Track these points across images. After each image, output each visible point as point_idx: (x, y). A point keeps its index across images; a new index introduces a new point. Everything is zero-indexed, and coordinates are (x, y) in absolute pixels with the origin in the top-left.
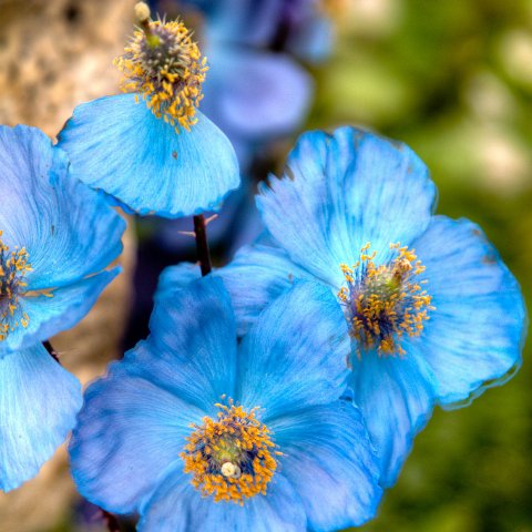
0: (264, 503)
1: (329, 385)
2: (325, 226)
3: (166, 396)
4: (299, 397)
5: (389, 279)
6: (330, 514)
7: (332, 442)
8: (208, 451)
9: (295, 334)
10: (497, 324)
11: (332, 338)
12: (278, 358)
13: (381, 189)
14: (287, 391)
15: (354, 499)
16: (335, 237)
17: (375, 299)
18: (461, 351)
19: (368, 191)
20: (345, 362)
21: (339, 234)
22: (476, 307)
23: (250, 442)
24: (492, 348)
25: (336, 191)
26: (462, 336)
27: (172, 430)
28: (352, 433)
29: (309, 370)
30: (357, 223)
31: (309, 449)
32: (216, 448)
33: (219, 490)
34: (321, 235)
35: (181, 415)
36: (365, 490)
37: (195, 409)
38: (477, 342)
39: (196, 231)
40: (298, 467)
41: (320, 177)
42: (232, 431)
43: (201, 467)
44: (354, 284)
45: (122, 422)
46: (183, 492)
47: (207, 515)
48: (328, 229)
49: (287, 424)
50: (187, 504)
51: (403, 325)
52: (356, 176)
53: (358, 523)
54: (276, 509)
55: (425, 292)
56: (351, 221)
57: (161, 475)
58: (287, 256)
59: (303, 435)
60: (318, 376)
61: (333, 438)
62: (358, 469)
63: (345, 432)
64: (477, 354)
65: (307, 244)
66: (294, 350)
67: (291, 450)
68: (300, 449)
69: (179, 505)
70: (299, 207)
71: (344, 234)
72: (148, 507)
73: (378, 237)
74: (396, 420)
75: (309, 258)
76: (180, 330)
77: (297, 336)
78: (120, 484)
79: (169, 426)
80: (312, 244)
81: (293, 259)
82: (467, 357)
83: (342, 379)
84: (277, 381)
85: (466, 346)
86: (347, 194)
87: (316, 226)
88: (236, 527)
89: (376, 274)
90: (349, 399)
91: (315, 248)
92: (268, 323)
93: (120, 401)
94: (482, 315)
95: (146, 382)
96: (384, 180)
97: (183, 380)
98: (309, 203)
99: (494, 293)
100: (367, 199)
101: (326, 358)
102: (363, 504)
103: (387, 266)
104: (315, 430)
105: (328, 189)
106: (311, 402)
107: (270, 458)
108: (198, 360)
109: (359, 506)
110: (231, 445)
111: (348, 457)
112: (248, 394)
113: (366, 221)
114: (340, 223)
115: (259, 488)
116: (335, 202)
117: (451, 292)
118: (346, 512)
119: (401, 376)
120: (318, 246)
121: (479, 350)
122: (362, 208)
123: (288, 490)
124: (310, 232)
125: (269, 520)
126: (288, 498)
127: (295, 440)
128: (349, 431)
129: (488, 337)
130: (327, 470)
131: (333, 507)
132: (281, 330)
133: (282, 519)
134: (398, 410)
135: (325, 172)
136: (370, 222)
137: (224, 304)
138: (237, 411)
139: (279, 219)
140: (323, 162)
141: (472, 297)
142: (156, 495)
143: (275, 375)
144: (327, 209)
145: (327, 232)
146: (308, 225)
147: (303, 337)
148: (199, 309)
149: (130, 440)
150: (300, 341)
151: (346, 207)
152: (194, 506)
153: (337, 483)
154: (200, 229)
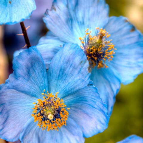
0: (66, 130)
1: (83, 80)
2: (70, 26)
3: (23, 95)
4: (72, 87)
5: (98, 40)
6: (91, 130)
7: (87, 103)
8: (42, 112)
9: (67, 63)
10: (139, 54)
11: (81, 62)
12: (62, 74)
13: (89, 10)
14: (67, 85)
15: (99, 122)
16: (75, 30)
17: (94, 48)
18: (128, 65)
19: (84, 12)
20: (88, 70)
21: (76, 28)
22: (130, 48)
23: (57, 106)
24: (139, 62)
25: (72, 13)
26: (127, 60)
27: (27, 107)
28: (94, 98)
29: (74, 76)
30: (82, 24)
31: (79, 107)
32: (45, 110)
33: (48, 126)
34: (69, 30)
35: (29, 101)
36: (102, 118)
37: (34, 98)
38: (133, 61)
39: (23, 33)
40: (76, 115)
41: (66, 8)
42: (50, 103)
43: (40, 118)
44: (85, 44)
45: (8, 107)
46: (35, 130)
47: (45, 138)
48: (72, 27)
49: (70, 98)
50: (37, 134)
51: (106, 56)
52: (79, 7)
53: (102, 131)
54: (71, 132)
55: (112, 43)
56: (80, 23)
57: (25, 125)
58: (59, 39)
59: (76, 102)
60: (78, 78)
61: (87, 101)
62: (99, 111)
63: (92, 98)
64: (134, 66)
65: (65, 33)
66: (67, 70)
67: (73, 108)
68: (76, 107)
69: (34, 135)
70: (60, 20)
71: (78, 28)
72: (23, 138)
73: (90, 28)
74: (108, 93)
75: (66, 38)
76: (24, 68)
77: (68, 63)
78: (11, 131)
79: (25, 106)
80: (67, 33)
81: (61, 39)
82: (130, 67)
83: (88, 77)
84: (63, 83)
85: (129, 63)
86: (77, 14)
87: (67, 26)
88: (57, 141)
89: (93, 39)
90: (91, 85)
91: (68, 34)
92: (56, 61)
93: (6, 99)
94: (133, 51)
95: (15, 90)
96: (89, 7)
97: (28, 88)
98: (63, 18)
99: (137, 42)
100: (84, 15)
101: (80, 70)
102: (103, 124)
103: (96, 36)
104: (80, 99)
105: (69, 13)
106: (77, 88)
107: (65, 111)
108: (33, 79)
109: (101, 125)
110: (50, 108)
111: (94, 107)
112: (53, 89)
113: (85, 22)
114: (76, 24)
115: (63, 123)
116: (73, 17)
117: (121, 45)
118: (97, 128)
119: (108, 77)
120: (69, 33)
121: (134, 64)
122: (83, 18)
123: (74, 123)
124: (66, 29)
125: (68, 136)
126: (74, 127)
127: (73, 104)
128: (93, 97)
129: (137, 59)
130: (87, 114)
131: (92, 127)
132: (62, 62)
133: (74, 135)
134: (108, 90)
135: (67, 6)
136: (87, 23)
137: (39, 56)
138: (50, 95)
139: (53, 25)
140: (66, 3)
141: (129, 45)
142: (25, 133)
143: (62, 80)
144: (70, 20)
145: (72, 28)
146: (64, 27)
147: (70, 64)
148: (30, 59)
149: (12, 114)
150: (70, 66)
151: (77, 19)
152: (40, 135)
153: (92, 118)
154: (24, 32)
